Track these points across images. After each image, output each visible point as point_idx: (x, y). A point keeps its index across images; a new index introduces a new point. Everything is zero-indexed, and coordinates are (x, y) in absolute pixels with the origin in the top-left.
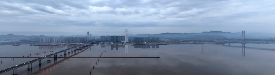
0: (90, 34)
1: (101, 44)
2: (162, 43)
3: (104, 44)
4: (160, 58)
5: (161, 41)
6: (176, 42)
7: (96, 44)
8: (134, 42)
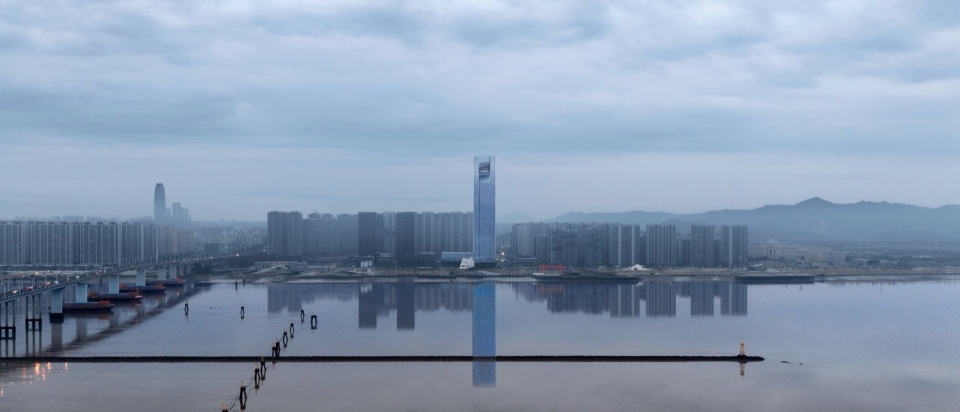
0: (177, 206)
1: (270, 274)
2: (771, 271)
3: (294, 274)
4: (759, 359)
5: (758, 260)
6: (883, 261)
7: (229, 275)
8: (544, 262)
